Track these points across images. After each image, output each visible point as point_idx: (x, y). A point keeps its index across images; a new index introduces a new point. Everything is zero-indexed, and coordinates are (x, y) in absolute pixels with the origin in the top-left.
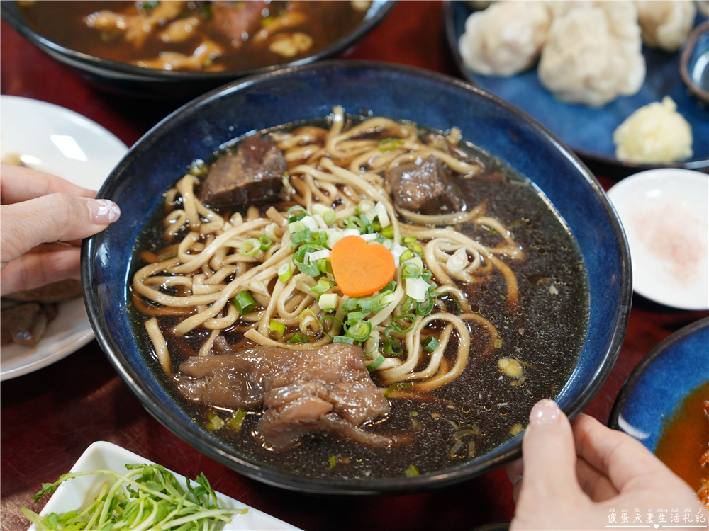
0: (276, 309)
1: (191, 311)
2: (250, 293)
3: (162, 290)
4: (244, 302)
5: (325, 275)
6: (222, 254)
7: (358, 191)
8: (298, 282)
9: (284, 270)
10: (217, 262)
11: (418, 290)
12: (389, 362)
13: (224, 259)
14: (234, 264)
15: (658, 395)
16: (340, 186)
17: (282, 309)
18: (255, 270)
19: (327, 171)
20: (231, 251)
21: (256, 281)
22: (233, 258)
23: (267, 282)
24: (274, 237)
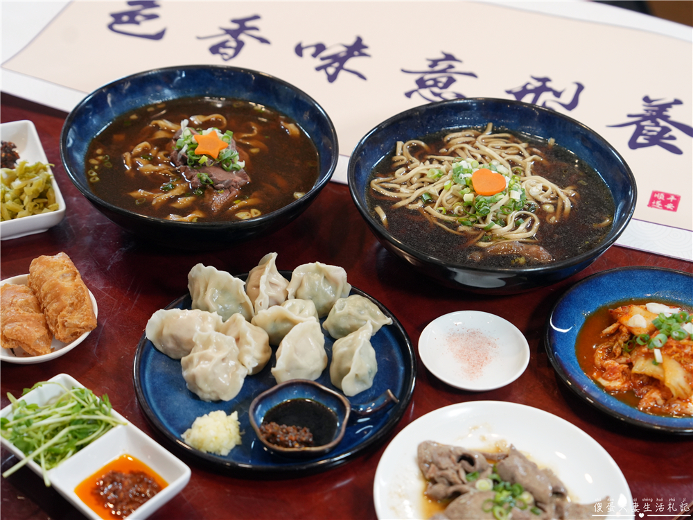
0: (441, 202)
1: (399, 199)
2: (430, 195)
3: (387, 189)
4: (426, 198)
5: (468, 187)
6: (419, 176)
7: (492, 158)
8: (454, 190)
9: (447, 184)
10: (415, 179)
11: (516, 196)
12: (496, 226)
13: (418, 179)
14: (423, 182)
15: (583, 302)
16: (483, 156)
17: (444, 202)
18: (432, 185)
19: (477, 148)
20: (423, 175)
21: (433, 190)
22: (423, 179)
23: (439, 190)
24: (445, 172)
